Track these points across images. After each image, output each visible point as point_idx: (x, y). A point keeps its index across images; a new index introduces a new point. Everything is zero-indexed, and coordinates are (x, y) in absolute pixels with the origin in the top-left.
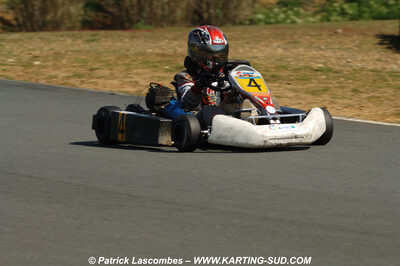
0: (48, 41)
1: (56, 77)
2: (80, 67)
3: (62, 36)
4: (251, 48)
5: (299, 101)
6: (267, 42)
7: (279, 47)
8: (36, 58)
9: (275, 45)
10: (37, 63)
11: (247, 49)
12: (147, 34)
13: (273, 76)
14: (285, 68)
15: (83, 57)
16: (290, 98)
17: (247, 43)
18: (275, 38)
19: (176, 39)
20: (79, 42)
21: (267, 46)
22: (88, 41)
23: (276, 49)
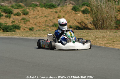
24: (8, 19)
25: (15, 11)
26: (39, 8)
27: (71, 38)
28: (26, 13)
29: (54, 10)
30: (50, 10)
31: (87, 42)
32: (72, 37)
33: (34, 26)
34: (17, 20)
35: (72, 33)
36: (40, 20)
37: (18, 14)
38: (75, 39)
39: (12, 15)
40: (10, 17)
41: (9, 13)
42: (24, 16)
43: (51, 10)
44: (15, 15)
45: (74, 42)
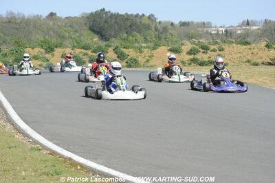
24: (204, 55)
25: (212, 47)
26: (234, 45)
27: (121, 86)
28: (221, 50)
29: (248, 47)
30: (244, 47)
31: (141, 90)
32: (122, 84)
33: (228, 62)
34: (213, 55)
35: (123, 79)
36: (234, 56)
37: (214, 51)
38: (126, 87)
39: (209, 51)
40: (206, 53)
41: (206, 49)
42: (220, 53)
43: (246, 47)
44: (211, 51)
45: (124, 90)
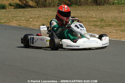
0: (40, 11)
1: (36, 25)
2: (45, 21)
3: (45, 9)
4: (108, 13)
5: (117, 34)
6: (113, 11)
7: (117, 13)
8: (31, 18)
9: (116, 12)
10: (31, 20)
11: (106, 14)
12: (74, 8)
13: (109, 25)
14: (115, 21)
15: (47, 18)
16: (114, 33)
17: (107, 12)
18: (117, 10)
19: (83, 10)
20: (51, 11)
21: (113, 13)
22: (53, 11)
23: (116, 14)
